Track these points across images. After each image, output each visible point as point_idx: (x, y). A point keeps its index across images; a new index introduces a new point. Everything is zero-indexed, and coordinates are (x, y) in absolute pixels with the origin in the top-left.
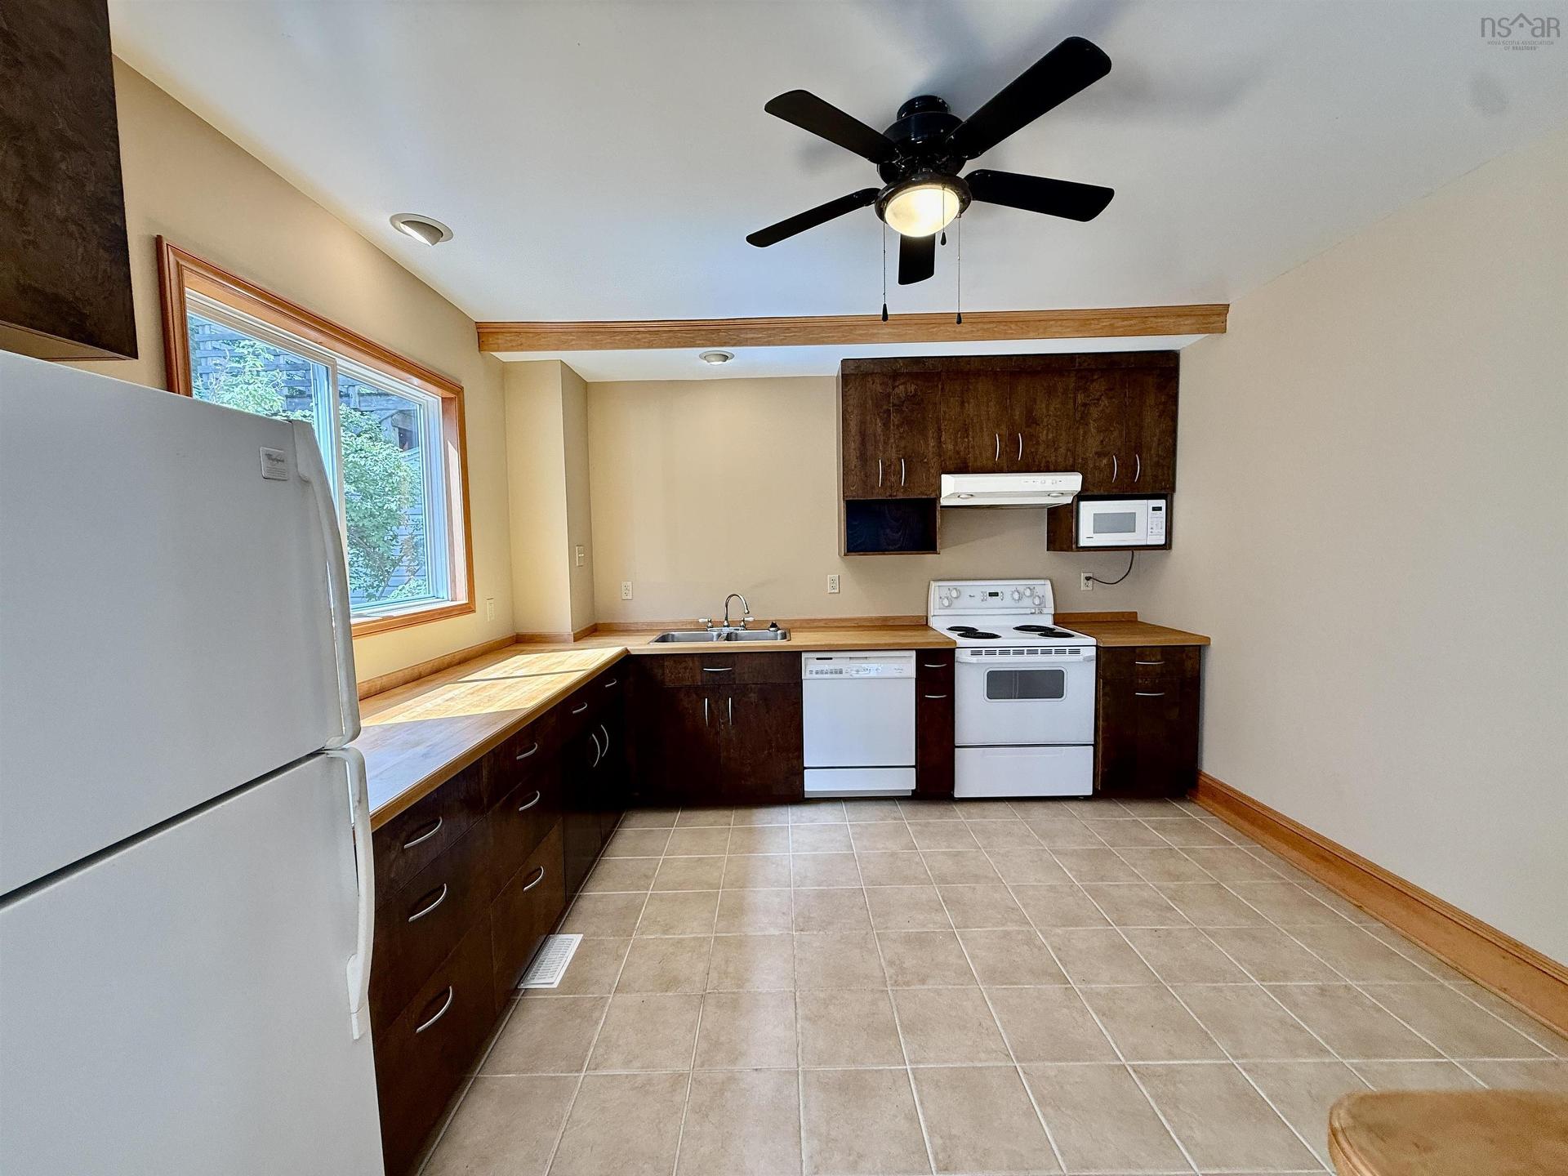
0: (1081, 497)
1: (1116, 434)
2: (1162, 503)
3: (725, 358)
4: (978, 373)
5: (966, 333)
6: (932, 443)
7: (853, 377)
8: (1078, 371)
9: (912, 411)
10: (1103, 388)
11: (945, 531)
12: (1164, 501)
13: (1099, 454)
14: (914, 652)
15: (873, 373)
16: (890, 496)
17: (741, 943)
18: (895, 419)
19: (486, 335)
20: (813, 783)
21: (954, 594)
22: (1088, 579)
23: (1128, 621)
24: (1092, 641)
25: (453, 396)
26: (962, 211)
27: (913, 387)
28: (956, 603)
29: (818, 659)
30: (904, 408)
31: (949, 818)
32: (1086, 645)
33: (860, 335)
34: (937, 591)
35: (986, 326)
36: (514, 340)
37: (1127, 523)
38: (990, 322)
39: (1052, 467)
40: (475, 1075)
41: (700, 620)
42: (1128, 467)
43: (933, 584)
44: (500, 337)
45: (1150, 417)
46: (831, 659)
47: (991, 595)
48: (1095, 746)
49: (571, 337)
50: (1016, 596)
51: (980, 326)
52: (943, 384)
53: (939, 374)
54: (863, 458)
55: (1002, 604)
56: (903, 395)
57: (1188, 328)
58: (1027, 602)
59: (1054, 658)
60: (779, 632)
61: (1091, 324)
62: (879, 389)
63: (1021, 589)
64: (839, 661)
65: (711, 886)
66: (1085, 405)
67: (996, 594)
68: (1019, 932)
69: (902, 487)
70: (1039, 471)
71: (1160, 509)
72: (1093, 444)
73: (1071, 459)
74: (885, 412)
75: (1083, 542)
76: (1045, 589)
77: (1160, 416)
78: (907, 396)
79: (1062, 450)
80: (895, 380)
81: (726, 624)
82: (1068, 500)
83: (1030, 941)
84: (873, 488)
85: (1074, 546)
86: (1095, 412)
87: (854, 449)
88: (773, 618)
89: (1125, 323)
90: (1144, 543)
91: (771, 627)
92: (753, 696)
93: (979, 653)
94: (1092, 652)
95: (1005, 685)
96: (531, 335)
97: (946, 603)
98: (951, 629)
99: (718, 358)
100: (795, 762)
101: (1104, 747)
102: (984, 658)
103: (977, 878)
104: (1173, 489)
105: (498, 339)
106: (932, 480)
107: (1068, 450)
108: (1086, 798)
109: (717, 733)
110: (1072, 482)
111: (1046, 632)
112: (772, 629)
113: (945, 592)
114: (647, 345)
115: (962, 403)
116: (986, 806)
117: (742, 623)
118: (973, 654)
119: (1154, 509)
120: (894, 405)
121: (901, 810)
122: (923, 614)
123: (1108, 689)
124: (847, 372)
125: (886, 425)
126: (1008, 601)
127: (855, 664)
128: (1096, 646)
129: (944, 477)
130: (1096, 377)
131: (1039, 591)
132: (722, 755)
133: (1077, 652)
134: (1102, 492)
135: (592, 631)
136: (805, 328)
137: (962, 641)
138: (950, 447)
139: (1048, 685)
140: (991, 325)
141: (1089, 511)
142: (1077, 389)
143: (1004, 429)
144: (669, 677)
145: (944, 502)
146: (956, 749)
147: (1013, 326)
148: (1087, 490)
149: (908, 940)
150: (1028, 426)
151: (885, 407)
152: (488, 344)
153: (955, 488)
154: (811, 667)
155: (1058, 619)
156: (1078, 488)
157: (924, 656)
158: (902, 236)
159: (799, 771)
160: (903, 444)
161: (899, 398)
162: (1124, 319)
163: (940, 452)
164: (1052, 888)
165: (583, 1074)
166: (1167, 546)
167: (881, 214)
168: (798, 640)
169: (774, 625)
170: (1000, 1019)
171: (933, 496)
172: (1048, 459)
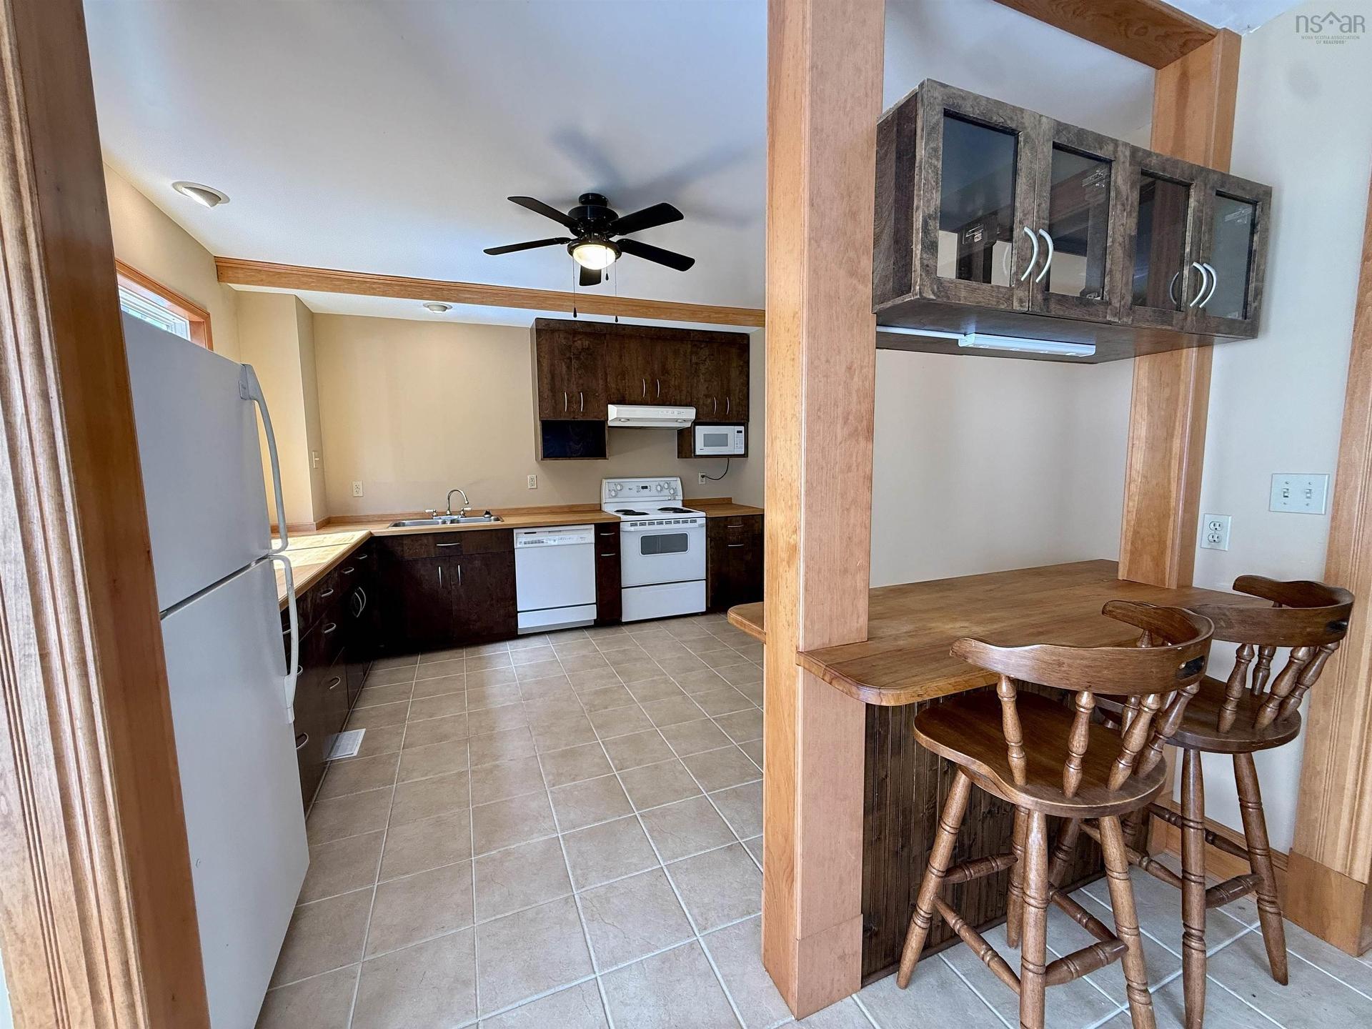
0: (697, 422)
1: (715, 383)
2: (742, 428)
3: (445, 308)
4: (631, 337)
5: (622, 311)
6: (601, 382)
7: (544, 332)
8: (692, 341)
9: (587, 359)
10: (707, 354)
11: (612, 444)
12: (743, 427)
13: (707, 396)
14: (593, 526)
15: (559, 330)
16: (574, 418)
17: (487, 712)
18: (575, 364)
19: (224, 269)
20: (524, 622)
21: (619, 488)
22: (703, 477)
23: (727, 502)
24: (703, 514)
25: (203, 320)
26: (616, 259)
27: (587, 342)
28: (620, 494)
29: (525, 533)
30: (582, 357)
31: (619, 633)
32: (700, 516)
33: (550, 304)
34: (607, 486)
35: (634, 308)
36: (254, 276)
37: (723, 440)
38: (636, 306)
39: (678, 403)
40: (313, 802)
41: (427, 511)
42: (723, 405)
43: (604, 481)
44: (240, 271)
45: (734, 373)
46: (535, 533)
47: (643, 488)
48: (706, 580)
49: (311, 280)
50: (659, 488)
51: (630, 308)
52: (607, 343)
53: (605, 335)
54: (553, 390)
55: (649, 494)
56: (580, 347)
57: (751, 323)
58: (666, 492)
59: (681, 525)
60: (492, 518)
61: (697, 314)
62: (564, 342)
63: (662, 484)
64: (541, 535)
65: (458, 690)
66: (697, 364)
67: (646, 487)
68: (660, 679)
69: (581, 412)
70: (670, 405)
71: (741, 432)
72: (702, 388)
73: (690, 399)
74: (568, 359)
75: (698, 452)
76: (677, 484)
77: (740, 374)
78: (583, 349)
79: (684, 392)
80: (574, 337)
81: (448, 513)
82: (688, 425)
83: (666, 681)
84: (561, 412)
85: (693, 455)
86: (703, 368)
87: (547, 384)
88: (486, 508)
89: (717, 315)
90: (732, 453)
91: (486, 514)
92: (477, 563)
93: (636, 525)
94: (703, 521)
95: (651, 545)
96: (271, 274)
97: (613, 493)
98: (618, 511)
99: (438, 308)
100: (511, 608)
101: (712, 580)
102: (639, 528)
103: (636, 660)
104: (748, 420)
105: (237, 273)
106: (602, 408)
107: (688, 392)
108: (703, 614)
109: (449, 593)
110: (689, 414)
111: (676, 510)
112: (486, 516)
113: (612, 487)
114: (381, 293)
115: (621, 357)
116: (643, 625)
117: (462, 512)
118: (632, 525)
119: (738, 432)
120: (574, 354)
121: (587, 633)
122: (598, 503)
123: (713, 543)
124: (540, 327)
125: (569, 367)
126: (654, 492)
127: (552, 536)
128: (706, 517)
129: (610, 406)
130: (703, 346)
131: (673, 484)
132: (453, 608)
133: (695, 521)
134: (708, 420)
135: (328, 522)
136: (510, 295)
137: (624, 518)
138: (614, 386)
139: (677, 543)
140: (638, 308)
141: (701, 431)
142: (692, 353)
143: (649, 378)
144: (408, 553)
145: (610, 424)
146: (623, 590)
147: (652, 310)
148: (700, 419)
149: (596, 693)
150: (663, 375)
151: (568, 355)
152: (228, 277)
153: (615, 413)
154: (520, 540)
155: (685, 503)
156: (693, 417)
157: (600, 528)
158: (582, 267)
159: (514, 614)
160: (581, 381)
161: (578, 349)
162: (716, 313)
163: (607, 389)
164: (679, 658)
165: (395, 786)
166: (745, 455)
167: (571, 253)
168: (509, 521)
169: (487, 513)
170: (648, 714)
171: (602, 419)
172: (676, 397)
